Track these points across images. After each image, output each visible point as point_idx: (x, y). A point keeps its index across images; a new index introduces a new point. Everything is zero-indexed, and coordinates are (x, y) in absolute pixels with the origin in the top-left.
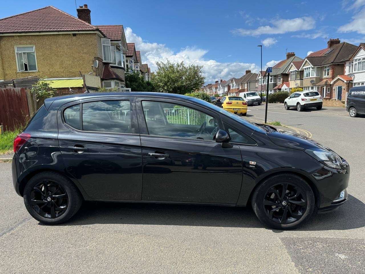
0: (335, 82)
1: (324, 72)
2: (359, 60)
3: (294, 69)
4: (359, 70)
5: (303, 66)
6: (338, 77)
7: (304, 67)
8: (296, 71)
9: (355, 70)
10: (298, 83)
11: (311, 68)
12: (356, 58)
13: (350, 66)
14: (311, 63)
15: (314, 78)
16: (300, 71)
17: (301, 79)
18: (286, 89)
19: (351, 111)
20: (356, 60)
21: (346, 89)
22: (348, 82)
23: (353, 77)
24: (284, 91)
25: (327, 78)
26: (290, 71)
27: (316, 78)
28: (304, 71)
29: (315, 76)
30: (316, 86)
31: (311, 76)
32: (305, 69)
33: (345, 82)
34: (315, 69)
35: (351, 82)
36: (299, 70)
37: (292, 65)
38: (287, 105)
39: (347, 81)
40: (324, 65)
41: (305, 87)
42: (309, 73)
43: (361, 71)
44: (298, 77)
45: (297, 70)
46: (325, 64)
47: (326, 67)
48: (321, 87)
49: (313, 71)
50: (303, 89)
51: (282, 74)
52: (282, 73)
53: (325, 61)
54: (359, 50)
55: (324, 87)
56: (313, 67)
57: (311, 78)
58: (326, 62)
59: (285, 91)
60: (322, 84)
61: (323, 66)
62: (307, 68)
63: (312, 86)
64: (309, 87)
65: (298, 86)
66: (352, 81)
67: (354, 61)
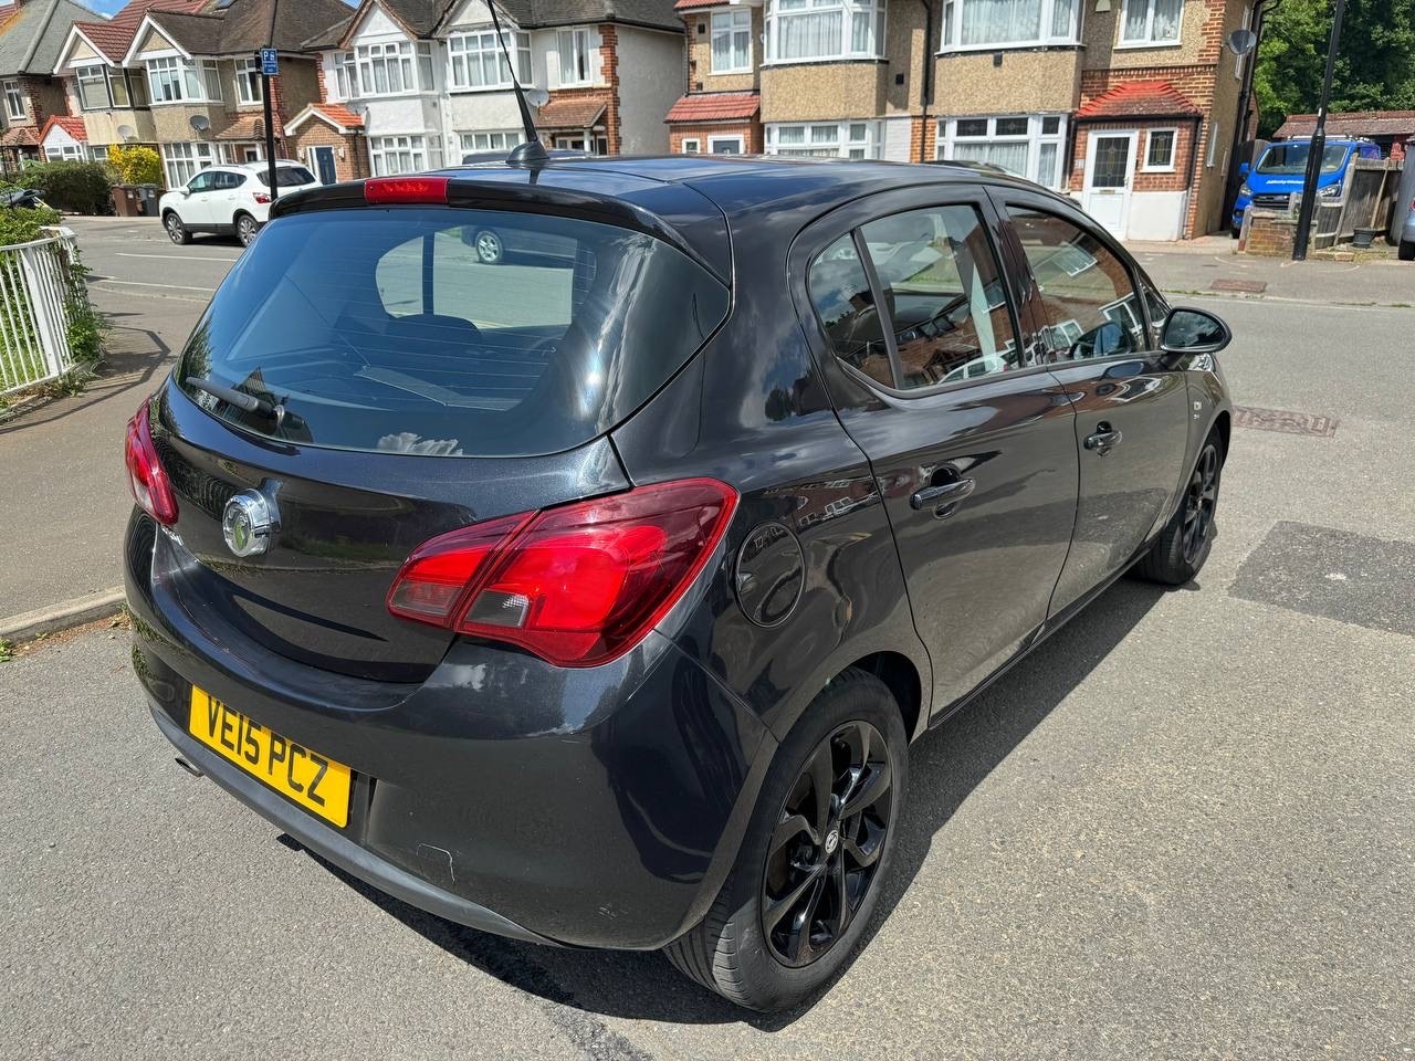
0: (300, 130)
1: (237, 86)
2: (376, 49)
3: (89, 56)
4: (380, 89)
5: (140, 49)
6: (312, 112)
7: (145, 56)
8: (104, 66)
9: (367, 88)
10: (129, 124)
11: (179, 62)
12: (360, 42)
13: (339, 72)
14: (175, 38)
15: (202, 105)
16: (125, 70)
17: (142, 106)
18: (69, 150)
19: (483, 243)
20: (363, 49)
21: (348, 159)
22: (352, 132)
23: (363, 116)
24: (60, 158)
25: (254, 112)
26: (73, 65)
27: (209, 106)
28: (149, 71)
29: (203, 98)
30: (219, 140)
31: (185, 99)
32: (152, 62)
33: (343, 130)
34: (200, 69)
35: (360, 132)
36: (120, 62)
37: (78, 36)
38: (179, 220)
39: (348, 128)
40: (233, 54)
41: (167, 146)
42: (176, 83)
43: (389, 94)
44: (119, 94)
45: (112, 64)
46: (239, 53)
47: (241, 65)
48: (239, 145)
49: (190, 75)
50: (159, 153)
51: (22, 74)
52: (21, 68)
53: (232, 36)
54: (367, 13)
55: (254, 146)
56: (189, 57)
57: (187, 106)
58: (237, 42)
59: (66, 157)
60: (244, 135)
61: (231, 57)
62: (162, 60)
63: (202, 141)
64: (187, 146)
65: (131, 138)
66: (362, 128)
67: (356, 52)
